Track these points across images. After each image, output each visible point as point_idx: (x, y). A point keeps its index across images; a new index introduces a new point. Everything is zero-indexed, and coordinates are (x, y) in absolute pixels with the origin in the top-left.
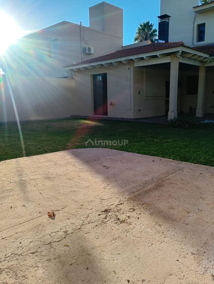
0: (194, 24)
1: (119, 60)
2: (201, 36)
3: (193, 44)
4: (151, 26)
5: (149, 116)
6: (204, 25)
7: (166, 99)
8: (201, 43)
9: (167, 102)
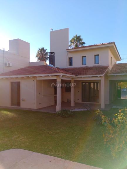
0: (67, 57)
1: (28, 76)
2: (71, 64)
3: (67, 67)
4: (45, 50)
5: (46, 106)
6: (72, 58)
7: (55, 95)
8: (71, 67)
9: (56, 97)
